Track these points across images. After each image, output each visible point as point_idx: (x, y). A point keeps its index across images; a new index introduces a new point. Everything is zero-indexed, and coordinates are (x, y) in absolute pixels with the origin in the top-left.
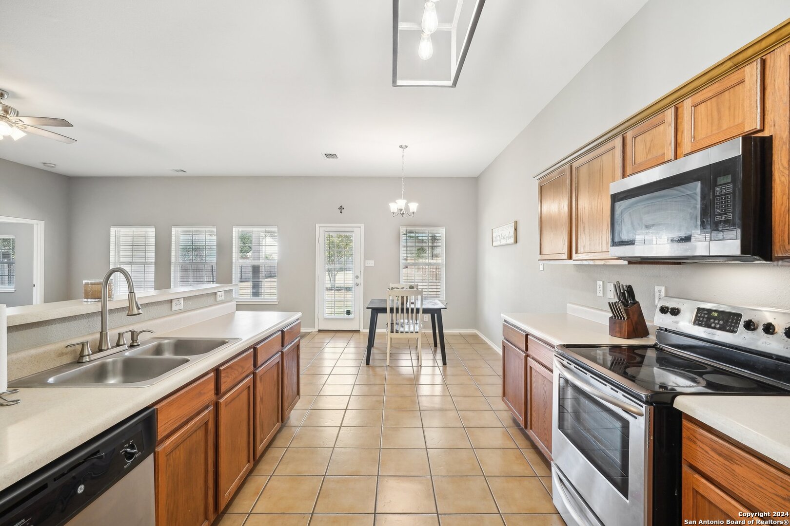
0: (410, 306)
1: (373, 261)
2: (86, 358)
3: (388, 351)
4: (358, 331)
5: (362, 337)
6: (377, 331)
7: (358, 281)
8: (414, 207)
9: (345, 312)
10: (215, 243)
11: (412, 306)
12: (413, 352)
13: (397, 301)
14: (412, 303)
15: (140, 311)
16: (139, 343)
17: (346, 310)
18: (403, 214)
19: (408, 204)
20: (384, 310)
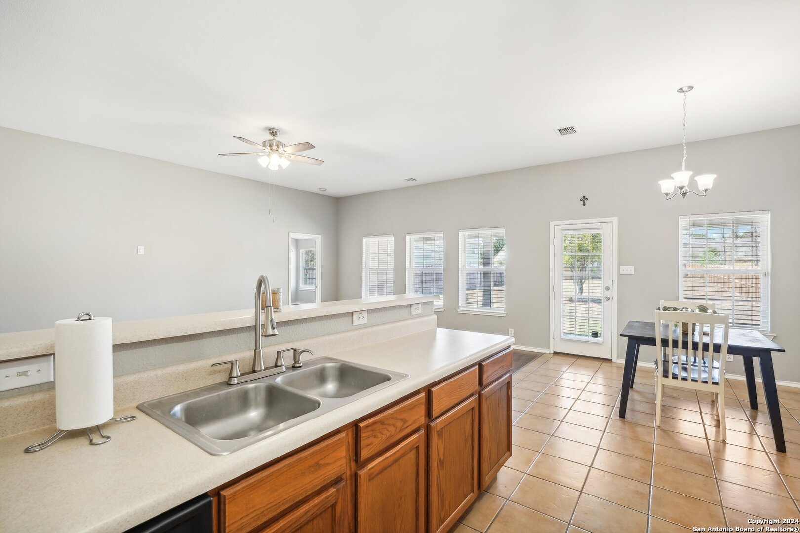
0: (701, 338)
1: (633, 267)
2: (234, 381)
3: (658, 402)
4: (610, 361)
5: (615, 370)
6: (639, 364)
7: (608, 294)
8: (706, 181)
9: (590, 334)
10: (443, 249)
11: (706, 339)
12: (706, 410)
13: (673, 328)
14: (706, 334)
15: (276, 331)
16: (301, 365)
17: (591, 331)
18: (684, 194)
19: (696, 178)
20: (651, 341)
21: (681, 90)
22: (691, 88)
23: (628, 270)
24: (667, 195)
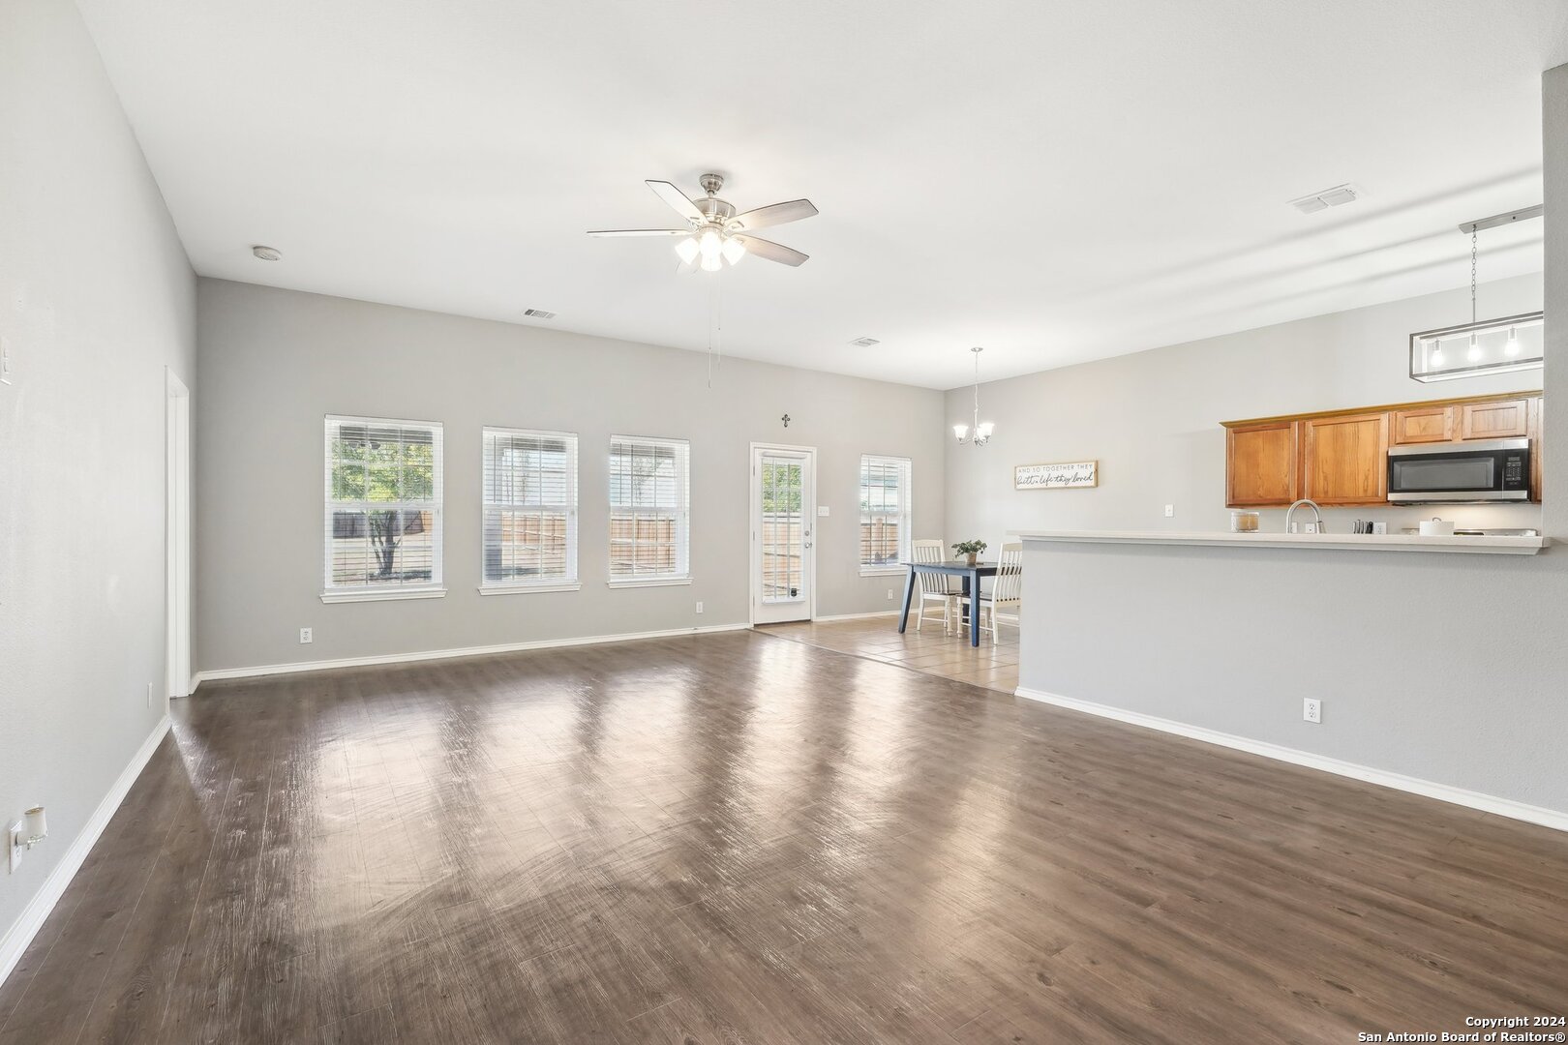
1: (829, 508)
4: (808, 622)
7: (808, 540)
9: (789, 592)
17: (789, 589)
21: (974, 350)
22: (980, 349)
23: (825, 511)
24: (960, 439)
